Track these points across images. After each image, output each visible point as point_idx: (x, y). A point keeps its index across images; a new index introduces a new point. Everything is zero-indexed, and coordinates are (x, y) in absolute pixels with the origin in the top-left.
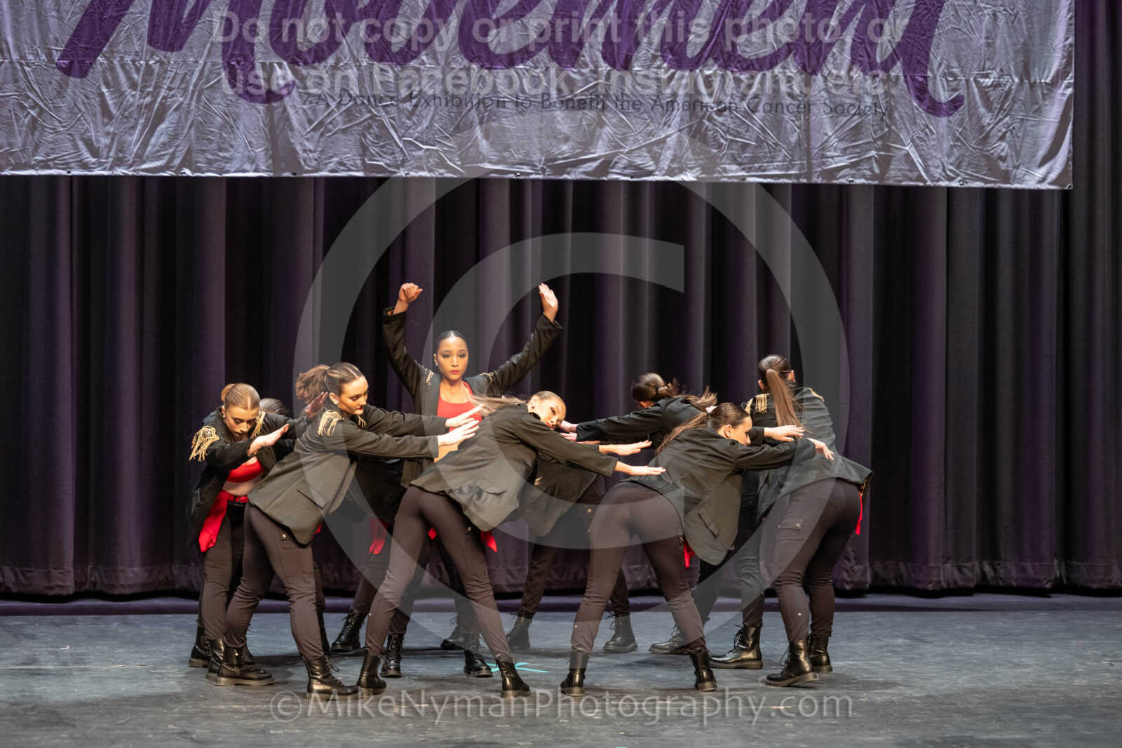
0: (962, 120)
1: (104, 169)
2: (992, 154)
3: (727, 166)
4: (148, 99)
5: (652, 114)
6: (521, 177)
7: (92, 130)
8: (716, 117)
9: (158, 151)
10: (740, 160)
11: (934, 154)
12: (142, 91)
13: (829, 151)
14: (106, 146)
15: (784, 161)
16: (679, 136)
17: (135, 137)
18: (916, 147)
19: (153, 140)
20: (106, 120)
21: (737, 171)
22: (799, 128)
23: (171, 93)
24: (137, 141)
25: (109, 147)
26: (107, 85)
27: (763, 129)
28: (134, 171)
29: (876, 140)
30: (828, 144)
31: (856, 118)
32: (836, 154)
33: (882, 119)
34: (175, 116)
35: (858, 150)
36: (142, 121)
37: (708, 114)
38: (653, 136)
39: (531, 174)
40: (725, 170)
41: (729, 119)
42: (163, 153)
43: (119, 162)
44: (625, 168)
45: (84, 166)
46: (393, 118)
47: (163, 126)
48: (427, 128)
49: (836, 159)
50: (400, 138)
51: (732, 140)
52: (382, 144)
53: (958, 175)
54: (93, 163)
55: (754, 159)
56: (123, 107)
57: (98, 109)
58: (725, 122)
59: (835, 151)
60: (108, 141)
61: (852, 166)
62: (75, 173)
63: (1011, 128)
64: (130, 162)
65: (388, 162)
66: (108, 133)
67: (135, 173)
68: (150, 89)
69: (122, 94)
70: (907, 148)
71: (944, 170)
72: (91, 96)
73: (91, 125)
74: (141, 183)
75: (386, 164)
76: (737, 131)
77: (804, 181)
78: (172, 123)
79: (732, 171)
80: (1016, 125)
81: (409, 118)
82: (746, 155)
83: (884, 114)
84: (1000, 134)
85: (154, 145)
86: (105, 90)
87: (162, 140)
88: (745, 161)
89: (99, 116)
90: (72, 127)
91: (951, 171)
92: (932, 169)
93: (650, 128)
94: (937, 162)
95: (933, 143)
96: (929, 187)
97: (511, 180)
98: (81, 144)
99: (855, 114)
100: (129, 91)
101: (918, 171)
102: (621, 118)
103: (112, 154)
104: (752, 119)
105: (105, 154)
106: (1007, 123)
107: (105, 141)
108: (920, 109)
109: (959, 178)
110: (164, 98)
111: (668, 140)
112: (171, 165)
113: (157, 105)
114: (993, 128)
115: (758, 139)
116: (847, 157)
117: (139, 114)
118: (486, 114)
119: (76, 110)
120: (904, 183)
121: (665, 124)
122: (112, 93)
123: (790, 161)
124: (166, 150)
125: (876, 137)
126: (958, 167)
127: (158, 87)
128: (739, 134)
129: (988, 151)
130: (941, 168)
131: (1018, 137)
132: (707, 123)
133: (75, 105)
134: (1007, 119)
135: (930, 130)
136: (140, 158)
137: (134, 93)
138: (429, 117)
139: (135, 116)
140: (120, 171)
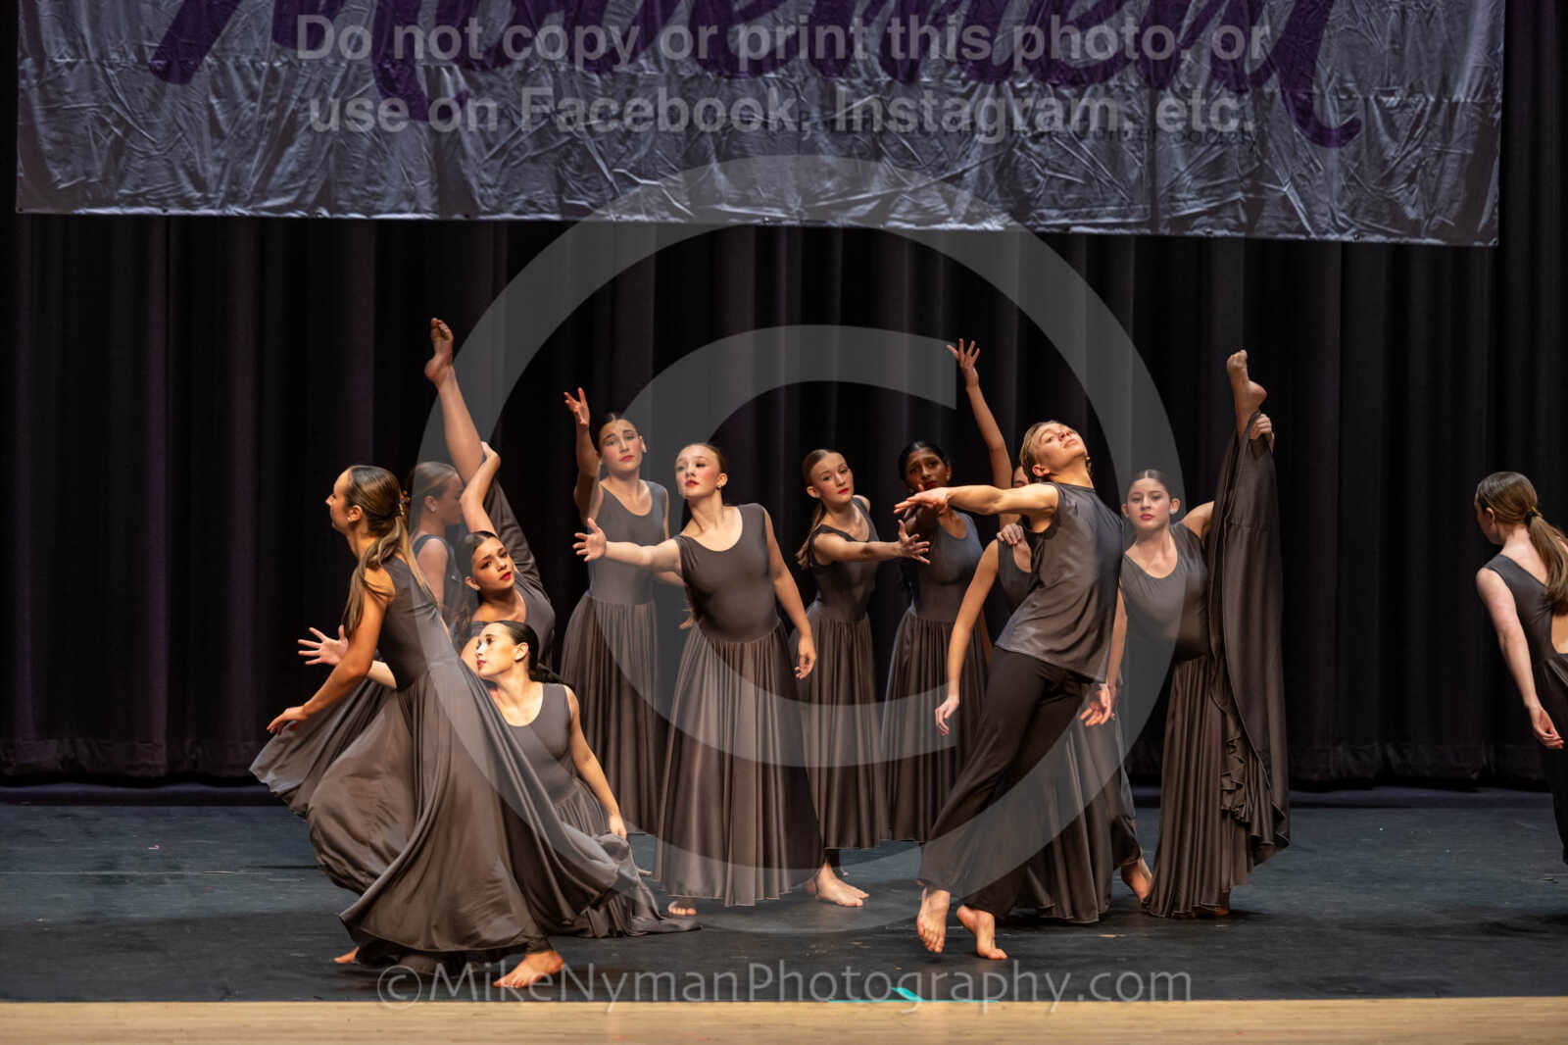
0: (1358, 153)
1: (213, 208)
2: (1398, 198)
3: (1045, 211)
4: (272, 114)
5: (945, 141)
6: (771, 224)
7: (197, 155)
8: (1030, 145)
9: (285, 184)
10: (1062, 203)
11: (1321, 197)
12: (264, 103)
13: (1181, 192)
14: (215, 176)
15: (1121, 204)
16: (980, 171)
17: (255, 165)
18: (1297, 187)
19: (279, 170)
20: (216, 141)
21: (1058, 217)
22: (1141, 160)
23: (304, 106)
24: (257, 170)
25: (220, 178)
26: (218, 96)
27: (1093, 163)
28: (253, 210)
29: (1242, 179)
30: (1179, 183)
31: (1217, 148)
32: (1190, 196)
33: (1251, 150)
34: (309, 137)
35: (1219, 191)
36: (263, 143)
37: (1020, 141)
38: (947, 170)
39: (784, 219)
40: (1042, 217)
41: (1048, 149)
42: (292, 186)
43: (233, 198)
44: (909, 212)
45: (186, 203)
46: (600, 143)
47: (292, 150)
48: (646, 156)
49: (1190, 203)
50: (610, 169)
51: (1051, 177)
52: (585, 176)
53: (1352, 226)
54: (199, 200)
55: (1081, 202)
56: (238, 124)
57: (205, 127)
58: (1043, 153)
59: (1189, 190)
60: (218, 169)
61: (1210, 213)
62: (173, 211)
63: (1423, 163)
64: (248, 198)
65: (593, 201)
66: (218, 160)
67: (253, 213)
68: (275, 100)
69: (236, 106)
70: (1285, 189)
71: (1334, 220)
72: (196, 109)
73: (196, 147)
74: (260, 225)
75: (591, 204)
76: (1059, 165)
77: (1148, 232)
78: (302, 146)
79: (1051, 218)
80: (1431, 159)
81: (623, 144)
82: (1071, 196)
83: (1254, 143)
84: (1408, 171)
85: (281, 176)
86: (214, 101)
87: (290, 168)
88: (1070, 204)
89: (207, 137)
90: (171, 149)
91: (1343, 220)
92: (1317, 217)
93: (942, 160)
94: (1324, 209)
95: (1319, 182)
96: (1314, 242)
97: (757, 227)
98: (181, 173)
99: (1215, 144)
100: (246, 103)
101: (1299, 219)
102: (903, 145)
103: (223, 187)
104: (1078, 149)
105: (214, 189)
106: (1417, 157)
107: (213, 169)
108: (1303, 138)
109: (1353, 230)
110: (294, 112)
111: (966, 175)
112: (303, 202)
113: (284, 122)
114: (1399, 162)
115: (1087, 176)
116: (1204, 200)
117: (260, 134)
118: (725, 138)
119: (176, 128)
120: (1281, 236)
121: (964, 152)
122: (224, 105)
123: (1129, 205)
124: (296, 182)
125: (1242, 174)
126: (1353, 215)
127: (285, 98)
128: (1060, 169)
129: (1392, 193)
130: (1329, 215)
131: (1433, 176)
132: (1019, 154)
133: (175, 120)
134: (1418, 151)
135: (1315, 164)
136: (262, 192)
137: (253, 104)
138: (649, 141)
139: (255, 135)
140: (234, 210)
